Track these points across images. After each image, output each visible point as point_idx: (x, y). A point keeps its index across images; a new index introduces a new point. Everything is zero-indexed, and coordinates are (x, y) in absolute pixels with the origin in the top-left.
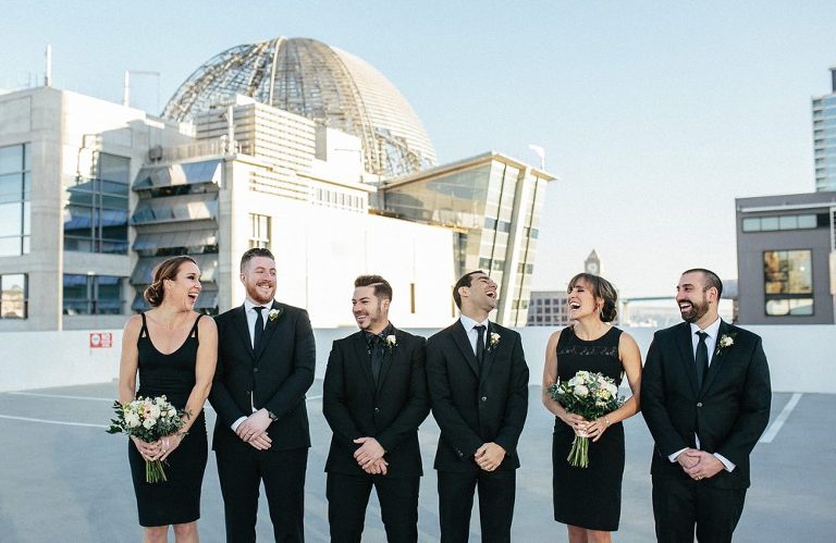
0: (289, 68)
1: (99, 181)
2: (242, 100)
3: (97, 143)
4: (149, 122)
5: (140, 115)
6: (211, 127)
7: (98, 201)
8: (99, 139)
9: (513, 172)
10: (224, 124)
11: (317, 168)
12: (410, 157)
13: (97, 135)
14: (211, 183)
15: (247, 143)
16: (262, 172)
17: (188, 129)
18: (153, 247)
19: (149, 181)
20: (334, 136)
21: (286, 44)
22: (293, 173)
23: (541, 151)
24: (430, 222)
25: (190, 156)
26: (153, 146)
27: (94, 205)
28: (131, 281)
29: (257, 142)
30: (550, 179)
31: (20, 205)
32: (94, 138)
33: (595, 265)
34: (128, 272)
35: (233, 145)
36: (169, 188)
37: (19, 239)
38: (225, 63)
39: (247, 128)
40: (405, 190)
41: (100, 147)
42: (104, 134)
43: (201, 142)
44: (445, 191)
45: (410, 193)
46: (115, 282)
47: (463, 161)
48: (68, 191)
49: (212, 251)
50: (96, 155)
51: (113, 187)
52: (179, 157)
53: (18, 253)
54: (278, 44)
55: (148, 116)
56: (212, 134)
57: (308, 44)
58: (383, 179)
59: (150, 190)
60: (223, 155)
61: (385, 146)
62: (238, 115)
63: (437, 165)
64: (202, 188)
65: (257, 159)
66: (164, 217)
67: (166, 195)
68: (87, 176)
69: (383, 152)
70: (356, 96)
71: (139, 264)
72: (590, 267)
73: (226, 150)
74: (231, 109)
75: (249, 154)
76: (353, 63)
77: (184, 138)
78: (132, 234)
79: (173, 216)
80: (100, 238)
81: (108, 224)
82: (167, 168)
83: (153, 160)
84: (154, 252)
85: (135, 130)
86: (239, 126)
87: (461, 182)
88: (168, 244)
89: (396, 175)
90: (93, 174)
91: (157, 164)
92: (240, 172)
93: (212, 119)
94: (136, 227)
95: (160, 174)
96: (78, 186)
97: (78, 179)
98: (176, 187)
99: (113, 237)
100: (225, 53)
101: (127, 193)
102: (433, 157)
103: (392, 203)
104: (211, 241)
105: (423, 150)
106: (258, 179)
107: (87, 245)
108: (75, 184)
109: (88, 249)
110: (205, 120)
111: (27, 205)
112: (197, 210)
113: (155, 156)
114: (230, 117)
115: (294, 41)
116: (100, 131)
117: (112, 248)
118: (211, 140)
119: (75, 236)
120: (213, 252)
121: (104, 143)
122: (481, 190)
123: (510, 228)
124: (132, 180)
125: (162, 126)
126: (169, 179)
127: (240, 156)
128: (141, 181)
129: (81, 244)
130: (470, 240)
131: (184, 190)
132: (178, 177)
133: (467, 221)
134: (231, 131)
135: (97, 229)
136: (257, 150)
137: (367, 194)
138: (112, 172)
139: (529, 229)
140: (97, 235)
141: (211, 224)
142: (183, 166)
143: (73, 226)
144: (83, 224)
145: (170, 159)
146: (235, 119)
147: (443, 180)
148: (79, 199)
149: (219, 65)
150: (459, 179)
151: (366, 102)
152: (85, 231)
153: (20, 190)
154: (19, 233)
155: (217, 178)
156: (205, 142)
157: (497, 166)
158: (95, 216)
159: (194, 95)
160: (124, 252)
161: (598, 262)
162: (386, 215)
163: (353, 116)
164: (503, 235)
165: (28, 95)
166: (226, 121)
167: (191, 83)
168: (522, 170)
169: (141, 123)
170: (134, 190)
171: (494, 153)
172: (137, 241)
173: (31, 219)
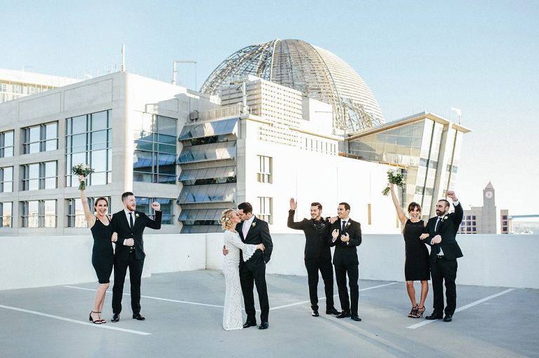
0: (282, 57)
1: (156, 134)
2: (252, 78)
3: (155, 110)
4: (189, 95)
5: (183, 90)
6: (230, 99)
7: (155, 149)
8: (157, 107)
9: (439, 127)
10: (240, 95)
11: (304, 125)
12: (366, 118)
13: (155, 105)
14: (231, 134)
15: (256, 107)
16: (266, 126)
17: (215, 99)
18: (193, 178)
19: (190, 135)
20: (314, 104)
21: (280, 44)
22: (287, 127)
23: (459, 112)
24: (381, 162)
25: (217, 117)
26: (192, 111)
27: (153, 151)
28: (178, 202)
29: (263, 106)
30: (466, 131)
31: (105, 151)
32: (152, 106)
33: (491, 193)
34: (177, 197)
35: (245, 109)
36: (203, 139)
37: (105, 173)
38: (240, 58)
39: (256, 97)
40: (362, 140)
41: (157, 113)
42: (159, 104)
43: (224, 108)
44: (390, 141)
45: (365, 143)
46: (168, 203)
47: (403, 119)
48: (136, 142)
49: (232, 180)
50: (155, 118)
51: (166, 139)
52: (209, 118)
53: (105, 183)
54: (275, 43)
55: (189, 91)
56: (232, 101)
57: (295, 43)
58: (347, 132)
59: (190, 140)
60: (238, 116)
61: (349, 111)
62: (248, 88)
63: (384, 123)
64: (225, 139)
65: (263, 118)
66: (201, 158)
67: (201, 144)
68: (148, 132)
69: (347, 116)
70: (329, 76)
71: (183, 190)
72: (487, 194)
73: (241, 112)
74: (244, 83)
75: (257, 115)
76: (326, 54)
77: (212, 106)
78: (178, 170)
79: (206, 158)
80: (158, 173)
81: (163, 164)
82: (202, 126)
83: (192, 120)
84: (193, 183)
85: (179, 99)
86: (250, 95)
87: (404, 133)
88: (203, 176)
89: (356, 130)
90: (152, 130)
91: (195, 123)
92: (251, 127)
93: (232, 91)
94: (181, 165)
95: (196, 129)
96: (142, 138)
97: (142, 134)
98: (208, 138)
99: (166, 172)
100: (240, 52)
101: (175, 143)
102: (383, 115)
103: (352, 148)
104: (231, 174)
105: (373, 112)
106: (263, 132)
107: (149, 177)
108: (140, 137)
109: (150, 180)
110: (227, 92)
111: (110, 151)
112: (222, 153)
113: (194, 117)
114: (244, 89)
115: (285, 41)
116: (157, 102)
117: (165, 180)
118: (232, 106)
119: (141, 172)
120: (233, 182)
121: (159, 109)
122: (417, 139)
123: (437, 165)
124: (178, 134)
125: (198, 98)
126: (203, 133)
127: (251, 116)
128: (184, 134)
129: (145, 177)
130: (410, 174)
131: (213, 140)
132: (209, 131)
133: (405, 160)
134: (245, 99)
135: (155, 167)
136: (263, 111)
137: (337, 142)
138: (165, 128)
139: (451, 166)
140: (155, 172)
141: (231, 163)
142: (212, 123)
143: (140, 165)
144: (146, 164)
145: (203, 119)
146: (247, 91)
147: (390, 133)
148: (144, 147)
149: (236, 59)
150: (402, 132)
151: (335, 80)
152: (148, 169)
153: (106, 142)
154: (105, 170)
155: (235, 131)
156: (227, 107)
157: (429, 123)
158: (154, 158)
159: (219, 81)
160: (174, 182)
161: (493, 191)
162: (350, 157)
163: (327, 90)
164: (432, 171)
165: (110, 78)
166: (241, 92)
167: (218, 72)
168: (446, 125)
169: (183, 95)
170: (179, 141)
171: (426, 113)
172: (181, 176)
173: (113, 160)
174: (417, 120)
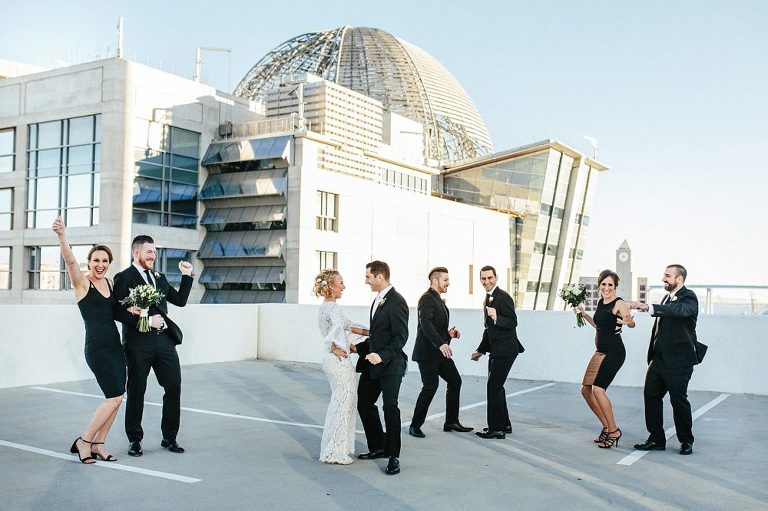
0: (353, 51)
1: (168, 155)
2: (312, 78)
3: (167, 117)
4: (218, 99)
5: (210, 91)
6: (280, 107)
7: (167, 176)
8: (170, 113)
9: (568, 161)
10: (294, 102)
11: (383, 151)
12: (467, 144)
13: (168, 110)
14: (281, 158)
15: (316, 121)
16: (330, 149)
17: (258, 107)
18: (221, 222)
19: (219, 157)
20: (398, 121)
21: (351, 33)
22: (360, 152)
23: (594, 142)
24: (486, 205)
25: (259, 133)
26: (223, 123)
27: (163, 178)
28: (199, 255)
29: (327, 120)
30: (602, 169)
31: (90, 176)
32: (164, 112)
33: (626, 254)
34: (197, 247)
35: (302, 123)
36: (238, 163)
37: (89, 210)
38: (292, 50)
39: (317, 106)
40: (462, 175)
41: (170, 122)
42: (174, 109)
43: (271, 119)
44: (501, 178)
45: (468, 179)
46: (183, 256)
47: (520, 149)
48: (137, 164)
49: (280, 227)
50: (167, 129)
51: (183, 162)
52: (249, 134)
53: (88, 224)
54: (344, 32)
55: (219, 92)
56: (282, 111)
57: (372, 33)
58: (442, 164)
59: (219, 165)
60: (291, 132)
61: (444, 134)
62: (308, 93)
63: (493, 152)
64: (271, 165)
65: (327, 138)
66: (235, 192)
67: (235, 171)
68: (156, 149)
69: (442, 140)
70: (418, 83)
71: (207, 239)
72: (621, 255)
73: (296, 127)
74: (301, 85)
75: (318, 132)
76: (417, 53)
77: (253, 116)
78: (201, 209)
79: (241, 192)
80: (169, 212)
81: (178, 198)
82: (237, 144)
83: (223, 136)
84: (223, 227)
85: (203, 105)
86: (309, 103)
87: (520, 168)
88: (236, 218)
89: (453, 162)
90: (163, 148)
91: (226, 140)
92: (310, 149)
93: (282, 97)
94: (204, 201)
95: (228, 149)
96: (147, 159)
97: (147, 153)
98: (245, 162)
99: (182, 212)
100: (292, 41)
101: (196, 168)
102: (491, 144)
103: (449, 185)
104: (278, 217)
105: (478, 137)
106: (327, 157)
107: (156, 217)
108: (145, 157)
109: (158, 222)
110: (276, 97)
111: (97, 176)
112: (265, 186)
113: (225, 132)
114: (300, 93)
115: (359, 30)
116: (170, 106)
117: (180, 222)
118: (282, 118)
119: (144, 209)
120: (281, 228)
121: (173, 118)
122: (538, 177)
123: (563, 214)
124: (202, 156)
125: (232, 103)
126: (238, 155)
127: (310, 134)
128: (210, 156)
129: (149, 217)
130: (526, 225)
131: (253, 166)
132: (247, 153)
133: (520, 206)
134: (301, 108)
135: (166, 203)
136: (327, 127)
137: (430, 176)
138: (182, 146)
139: (581, 216)
140: (166, 209)
141: (279, 200)
142: (252, 142)
143: (142, 199)
144: (153, 198)
145: (240, 135)
146: (305, 97)
147: (501, 166)
148: (149, 173)
149: (287, 52)
150: (516, 167)
151: (428, 94)
152: (155, 205)
153: (91, 163)
154: (89, 204)
155: (286, 154)
156: (275, 119)
157: (554, 155)
158: (164, 189)
159: (262, 81)
160: (193, 226)
161: (629, 252)
162: (445, 197)
163: (416, 103)
164: (556, 221)
165: (100, 66)
166: (297, 98)
167: (260, 69)
168: (577, 159)
169: (210, 98)
170: (203, 166)
171: (552, 141)
172: (204, 217)
173: (101, 190)
174: (540, 150)
